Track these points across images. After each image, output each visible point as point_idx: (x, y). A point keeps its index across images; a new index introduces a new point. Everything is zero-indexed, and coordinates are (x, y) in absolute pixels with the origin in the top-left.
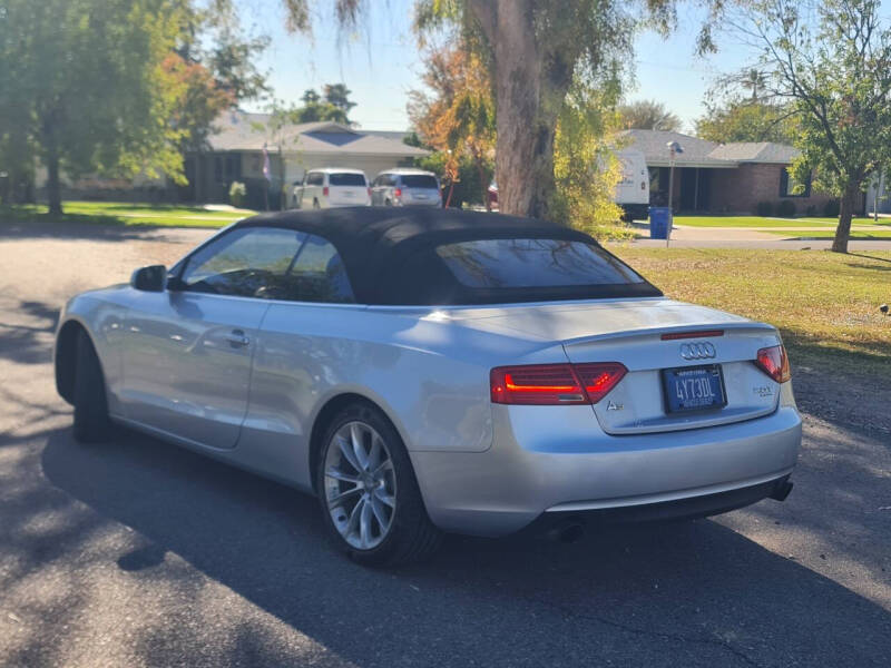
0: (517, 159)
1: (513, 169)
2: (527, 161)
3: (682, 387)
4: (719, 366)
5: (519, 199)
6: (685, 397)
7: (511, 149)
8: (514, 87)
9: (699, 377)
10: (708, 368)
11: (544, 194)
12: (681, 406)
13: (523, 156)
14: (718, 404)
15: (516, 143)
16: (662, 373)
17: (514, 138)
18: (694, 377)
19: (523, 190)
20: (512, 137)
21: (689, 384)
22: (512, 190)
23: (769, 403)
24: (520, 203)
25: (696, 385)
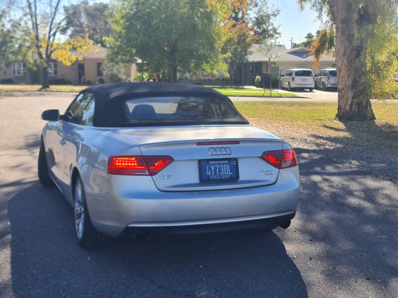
0: (345, 61)
1: (343, 66)
2: (350, 62)
3: (210, 169)
4: (236, 159)
5: (346, 80)
6: (212, 174)
7: (342, 56)
8: (342, 27)
9: (223, 164)
10: (229, 160)
11: (360, 78)
12: (209, 178)
13: (348, 60)
14: (235, 178)
15: (344, 54)
16: (200, 161)
17: (343, 51)
18: (219, 164)
19: (349, 75)
20: (342, 50)
21: (215, 168)
22: (343, 76)
23: (272, 179)
24: (347, 82)
25: (220, 169)
